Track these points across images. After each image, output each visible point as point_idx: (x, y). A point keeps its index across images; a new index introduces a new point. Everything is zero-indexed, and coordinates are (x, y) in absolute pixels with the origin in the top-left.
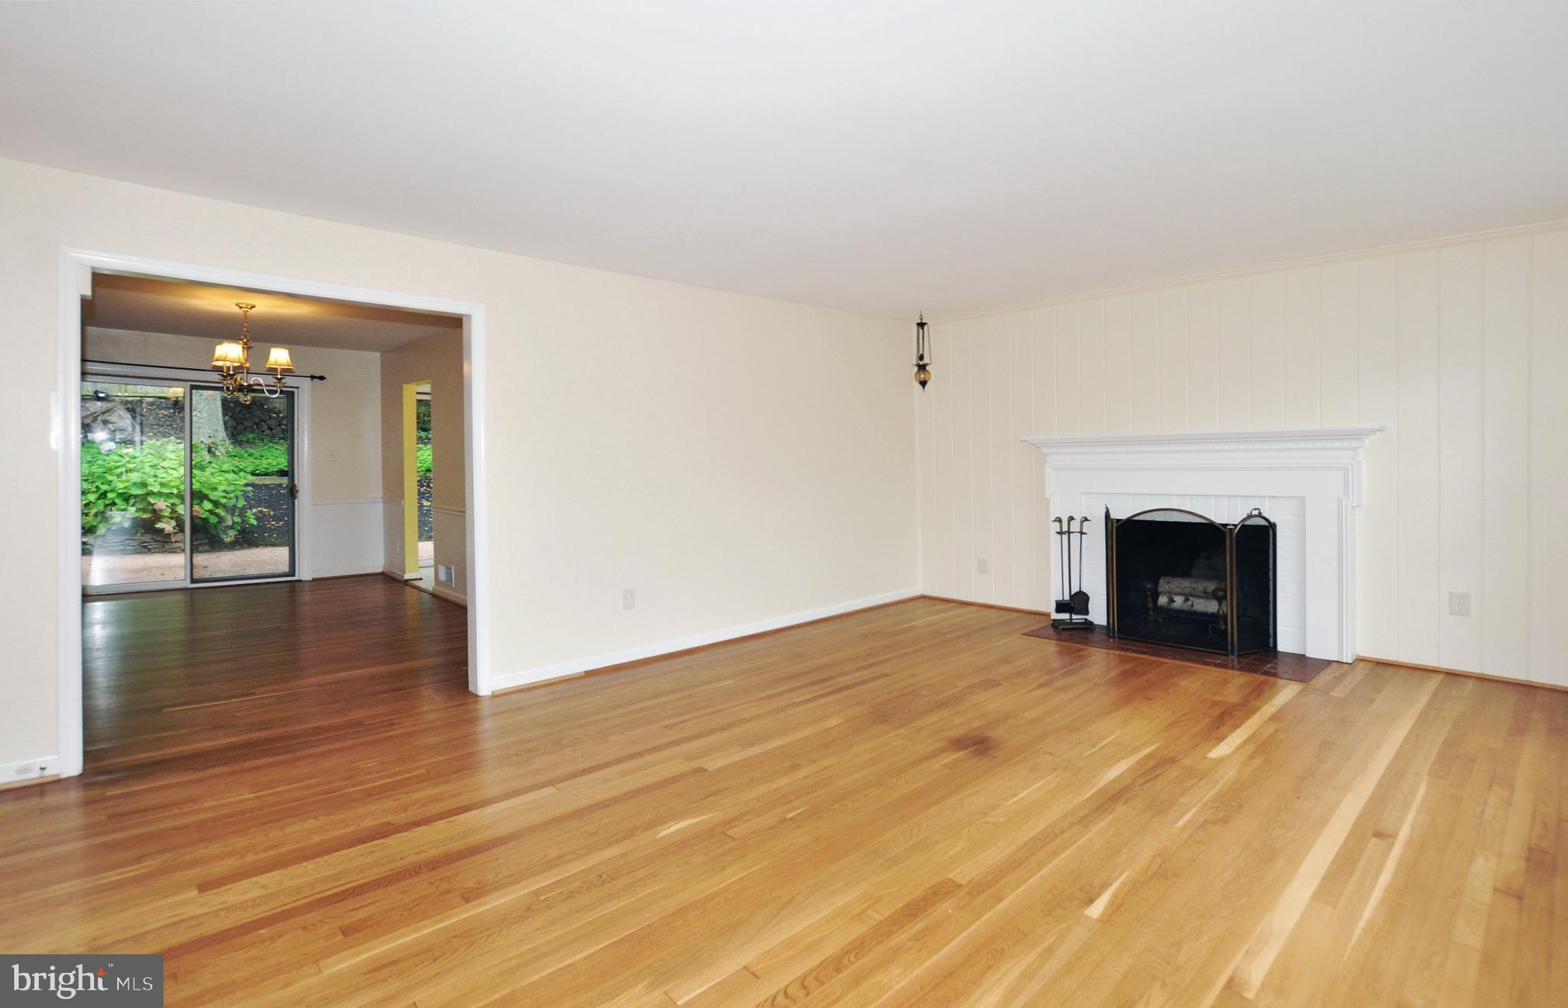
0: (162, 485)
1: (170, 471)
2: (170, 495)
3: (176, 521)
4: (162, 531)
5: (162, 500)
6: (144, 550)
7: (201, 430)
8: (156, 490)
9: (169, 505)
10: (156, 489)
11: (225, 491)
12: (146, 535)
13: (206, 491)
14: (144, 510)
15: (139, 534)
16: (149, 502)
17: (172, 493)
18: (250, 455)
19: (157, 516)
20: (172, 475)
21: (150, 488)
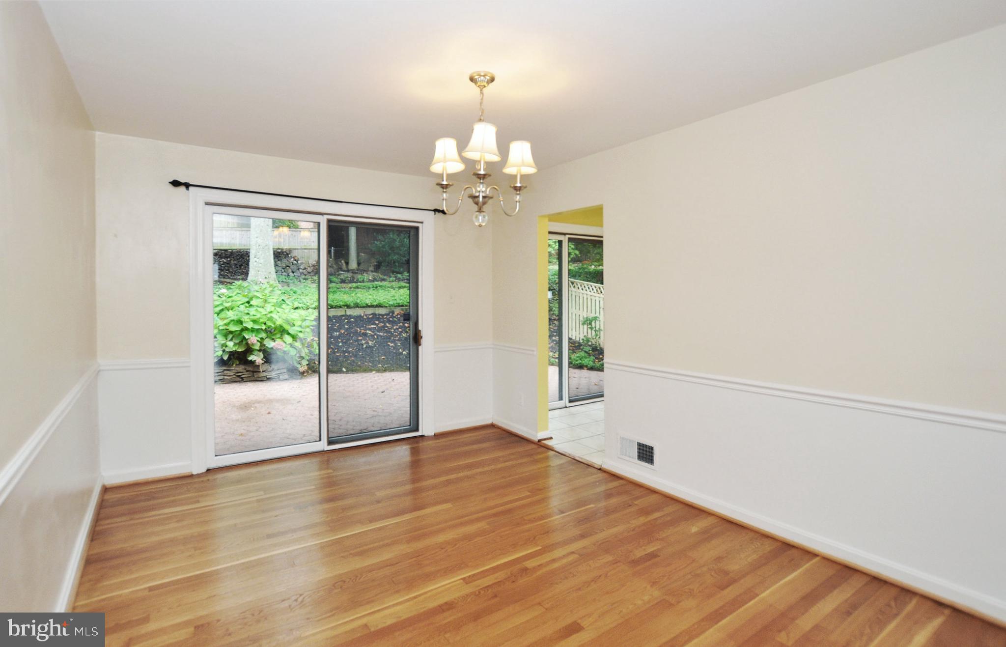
0: (254, 321)
1: (260, 309)
2: (258, 331)
3: (263, 353)
4: (252, 363)
5: (254, 335)
6: (238, 379)
7: (259, 272)
8: (249, 327)
9: (259, 340)
10: (250, 325)
11: (300, 326)
12: (240, 366)
13: (287, 327)
14: (240, 344)
15: (234, 365)
16: (244, 337)
17: (262, 329)
18: (295, 292)
19: (249, 350)
20: (261, 312)
21: (244, 325)
